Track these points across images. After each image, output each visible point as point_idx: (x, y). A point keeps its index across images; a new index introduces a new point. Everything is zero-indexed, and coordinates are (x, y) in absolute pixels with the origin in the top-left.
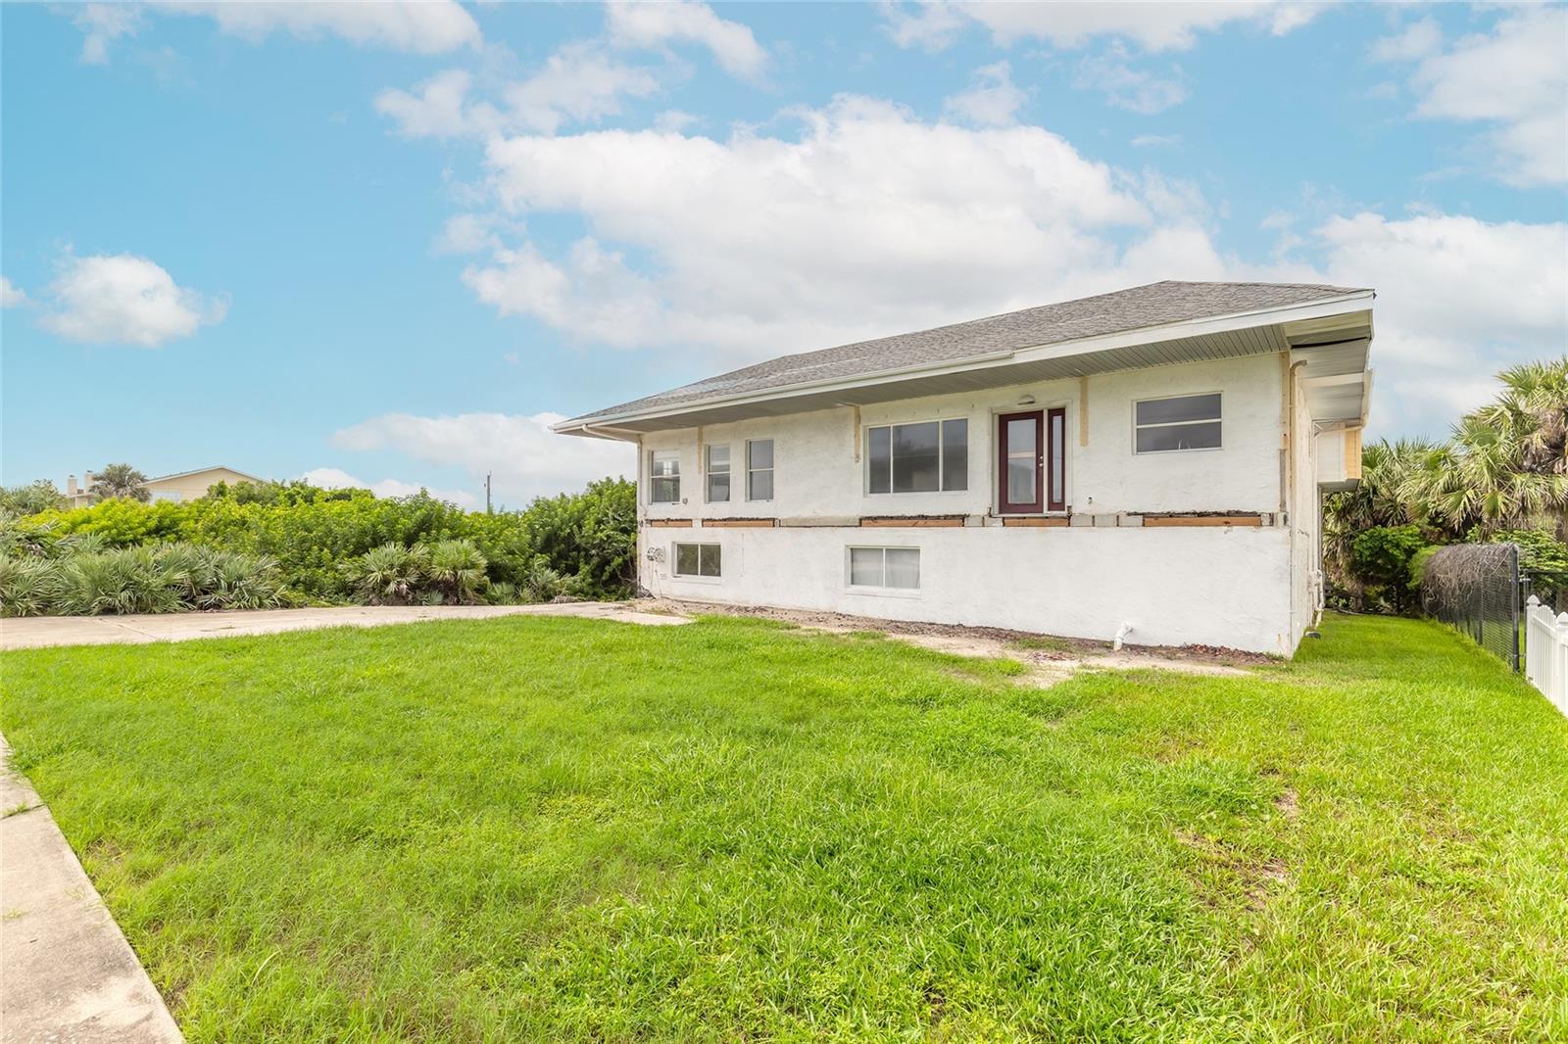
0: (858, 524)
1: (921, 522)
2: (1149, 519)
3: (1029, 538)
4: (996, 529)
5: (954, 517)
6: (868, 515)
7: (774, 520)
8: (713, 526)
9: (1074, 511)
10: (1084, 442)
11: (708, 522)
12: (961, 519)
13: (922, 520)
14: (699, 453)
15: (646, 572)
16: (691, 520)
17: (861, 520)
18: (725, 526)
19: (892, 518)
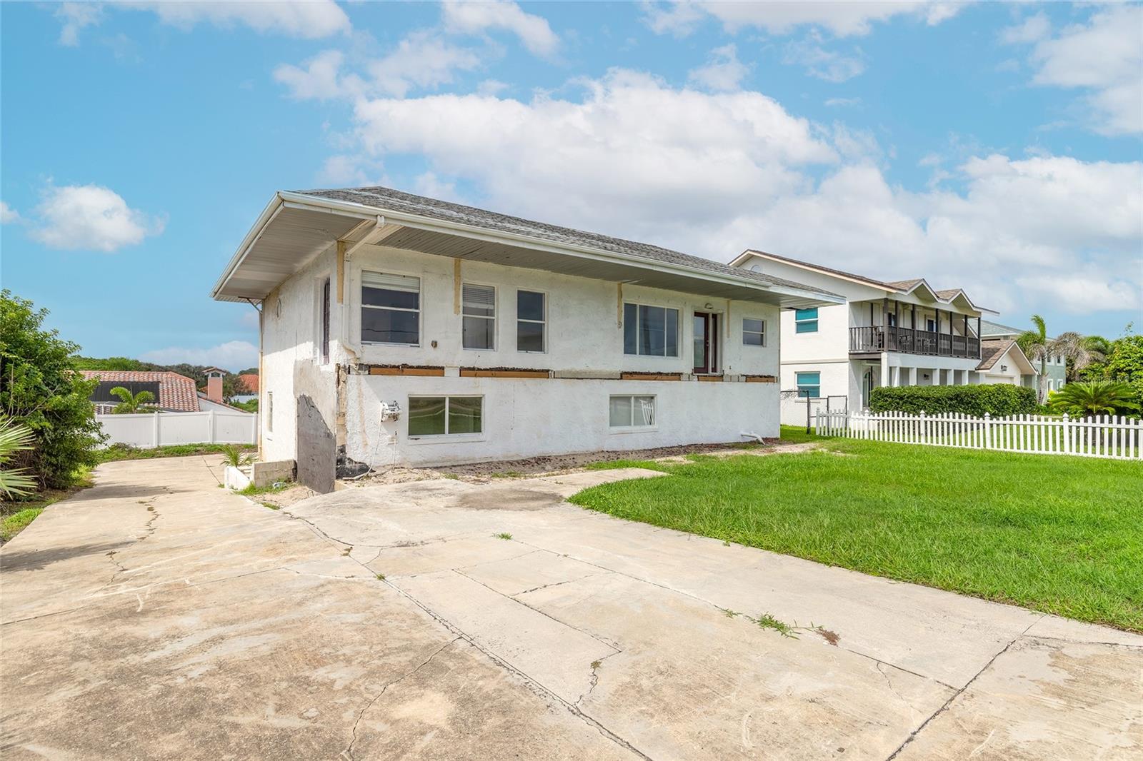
0: (619, 377)
1: (659, 377)
2: (749, 378)
3: (708, 386)
4: (695, 383)
5: (676, 374)
6: (627, 371)
7: (548, 371)
8: (476, 376)
9: (725, 373)
10: (728, 337)
11: (466, 371)
12: (677, 376)
13: (659, 376)
14: (456, 290)
15: (357, 439)
16: (442, 368)
17: (621, 374)
18: (493, 376)
19: (641, 373)
